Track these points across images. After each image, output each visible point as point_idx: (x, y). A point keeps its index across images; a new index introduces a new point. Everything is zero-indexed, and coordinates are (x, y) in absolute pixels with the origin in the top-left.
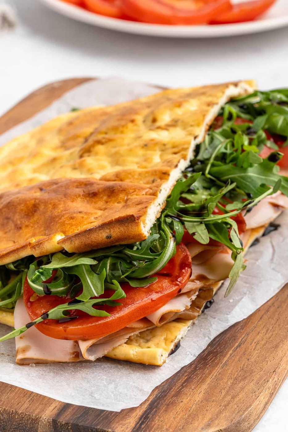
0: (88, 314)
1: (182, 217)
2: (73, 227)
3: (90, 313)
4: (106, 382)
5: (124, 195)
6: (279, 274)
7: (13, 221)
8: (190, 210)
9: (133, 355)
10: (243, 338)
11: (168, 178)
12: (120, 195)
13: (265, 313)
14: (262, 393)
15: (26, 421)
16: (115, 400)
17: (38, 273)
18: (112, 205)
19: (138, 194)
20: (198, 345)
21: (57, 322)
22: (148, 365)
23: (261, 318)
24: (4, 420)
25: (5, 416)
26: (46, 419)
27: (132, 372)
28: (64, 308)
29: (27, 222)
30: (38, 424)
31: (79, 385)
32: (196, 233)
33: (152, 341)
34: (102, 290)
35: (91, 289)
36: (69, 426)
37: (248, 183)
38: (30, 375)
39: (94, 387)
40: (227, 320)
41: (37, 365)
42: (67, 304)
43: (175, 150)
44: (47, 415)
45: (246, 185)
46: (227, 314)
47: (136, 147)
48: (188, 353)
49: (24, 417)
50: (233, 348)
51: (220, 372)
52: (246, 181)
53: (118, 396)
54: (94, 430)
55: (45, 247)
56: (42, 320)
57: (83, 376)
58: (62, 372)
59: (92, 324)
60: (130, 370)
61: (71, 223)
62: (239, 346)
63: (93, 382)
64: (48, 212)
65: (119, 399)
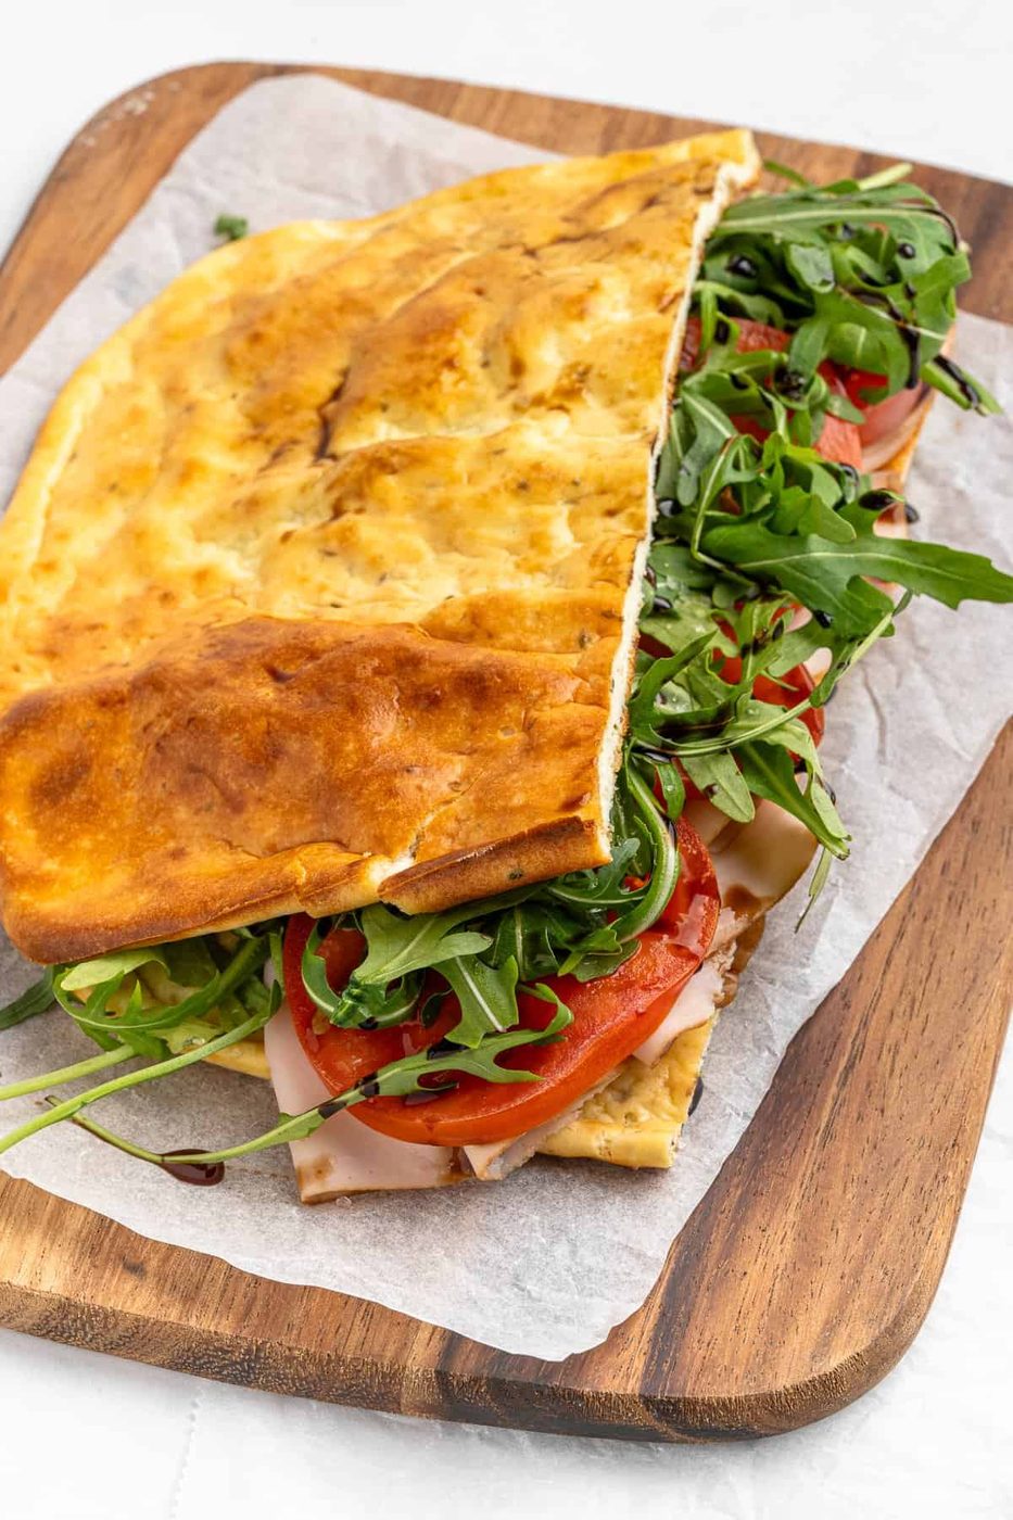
0: (485, 1080)
1: (674, 748)
2: (400, 823)
3: (490, 1078)
4: (543, 1236)
5: (517, 707)
6: (910, 803)
7: (215, 782)
8: (693, 721)
9: (600, 1149)
10: (855, 1040)
11: (620, 628)
12: (505, 709)
13: (896, 942)
14: (937, 1221)
15: (368, 1381)
16: (579, 1294)
17: (350, 1002)
18: (490, 739)
19: (554, 701)
20: (747, 1079)
21: (403, 1102)
22: (640, 1169)
23: (888, 963)
24: (310, 1379)
25: (311, 1368)
26: (418, 1370)
27: (600, 1192)
28: (419, 1067)
29: (257, 788)
30: (401, 1384)
31: (479, 1253)
32: (716, 788)
33: (637, 1095)
34: (514, 1015)
35: (483, 1010)
36: (481, 1387)
37: (814, 582)
38: (349, 1239)
39: (518, 1256)
40: (805, 986)
41: (354, 1198)
42: (424, 1054)
43: (610, 502)
44: (419, 1358)
45: (809, 586)
46: (803, 966)
47: (495, 490)
48: (728, 1110)
49: (359, 1371)
50: (838, 1075)
51: (819, 1160)
52: (810, 577)
53: (586, 1278)
54: (546, 1392)
55: (341, 899)
56: (363, 1098)
57: (481, 1221)
58: (423, 1214)
59: (499, 1106)
60: (593, 1186)
61: (394, 810)
62: (850, 1067)
63: (511, 1239)
64: (314, 761)
65: (591, 1288)
